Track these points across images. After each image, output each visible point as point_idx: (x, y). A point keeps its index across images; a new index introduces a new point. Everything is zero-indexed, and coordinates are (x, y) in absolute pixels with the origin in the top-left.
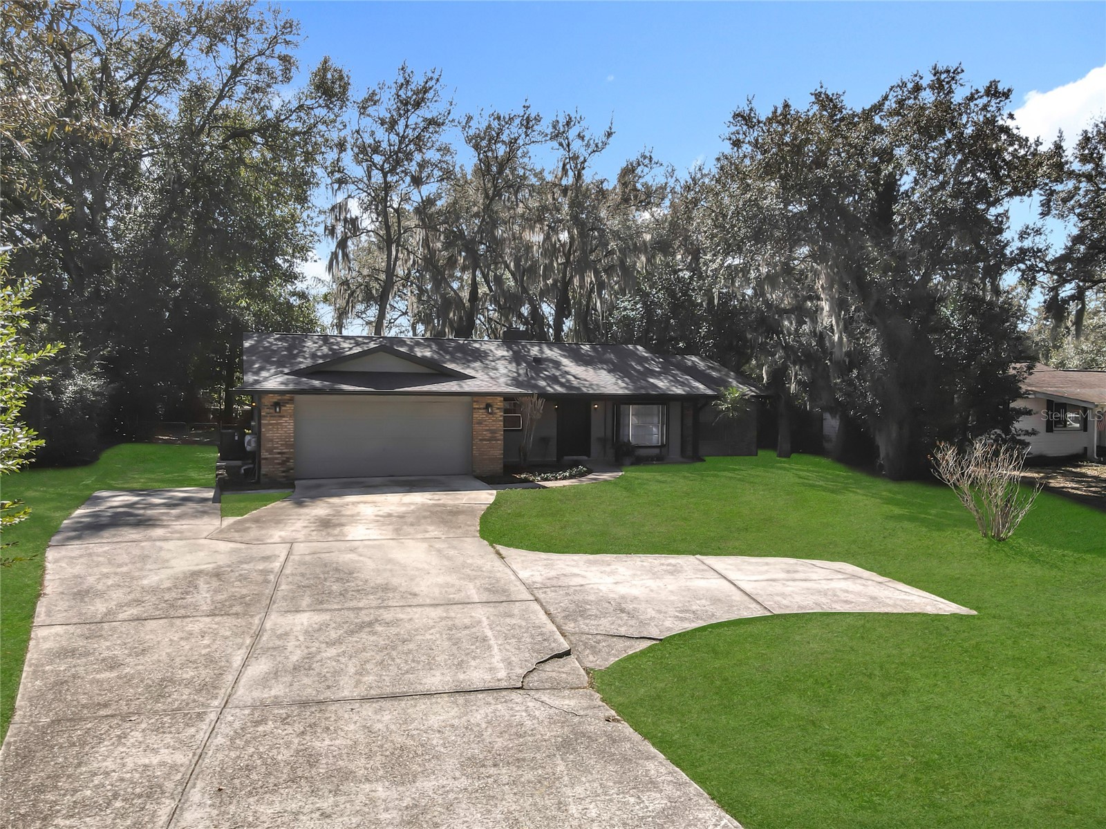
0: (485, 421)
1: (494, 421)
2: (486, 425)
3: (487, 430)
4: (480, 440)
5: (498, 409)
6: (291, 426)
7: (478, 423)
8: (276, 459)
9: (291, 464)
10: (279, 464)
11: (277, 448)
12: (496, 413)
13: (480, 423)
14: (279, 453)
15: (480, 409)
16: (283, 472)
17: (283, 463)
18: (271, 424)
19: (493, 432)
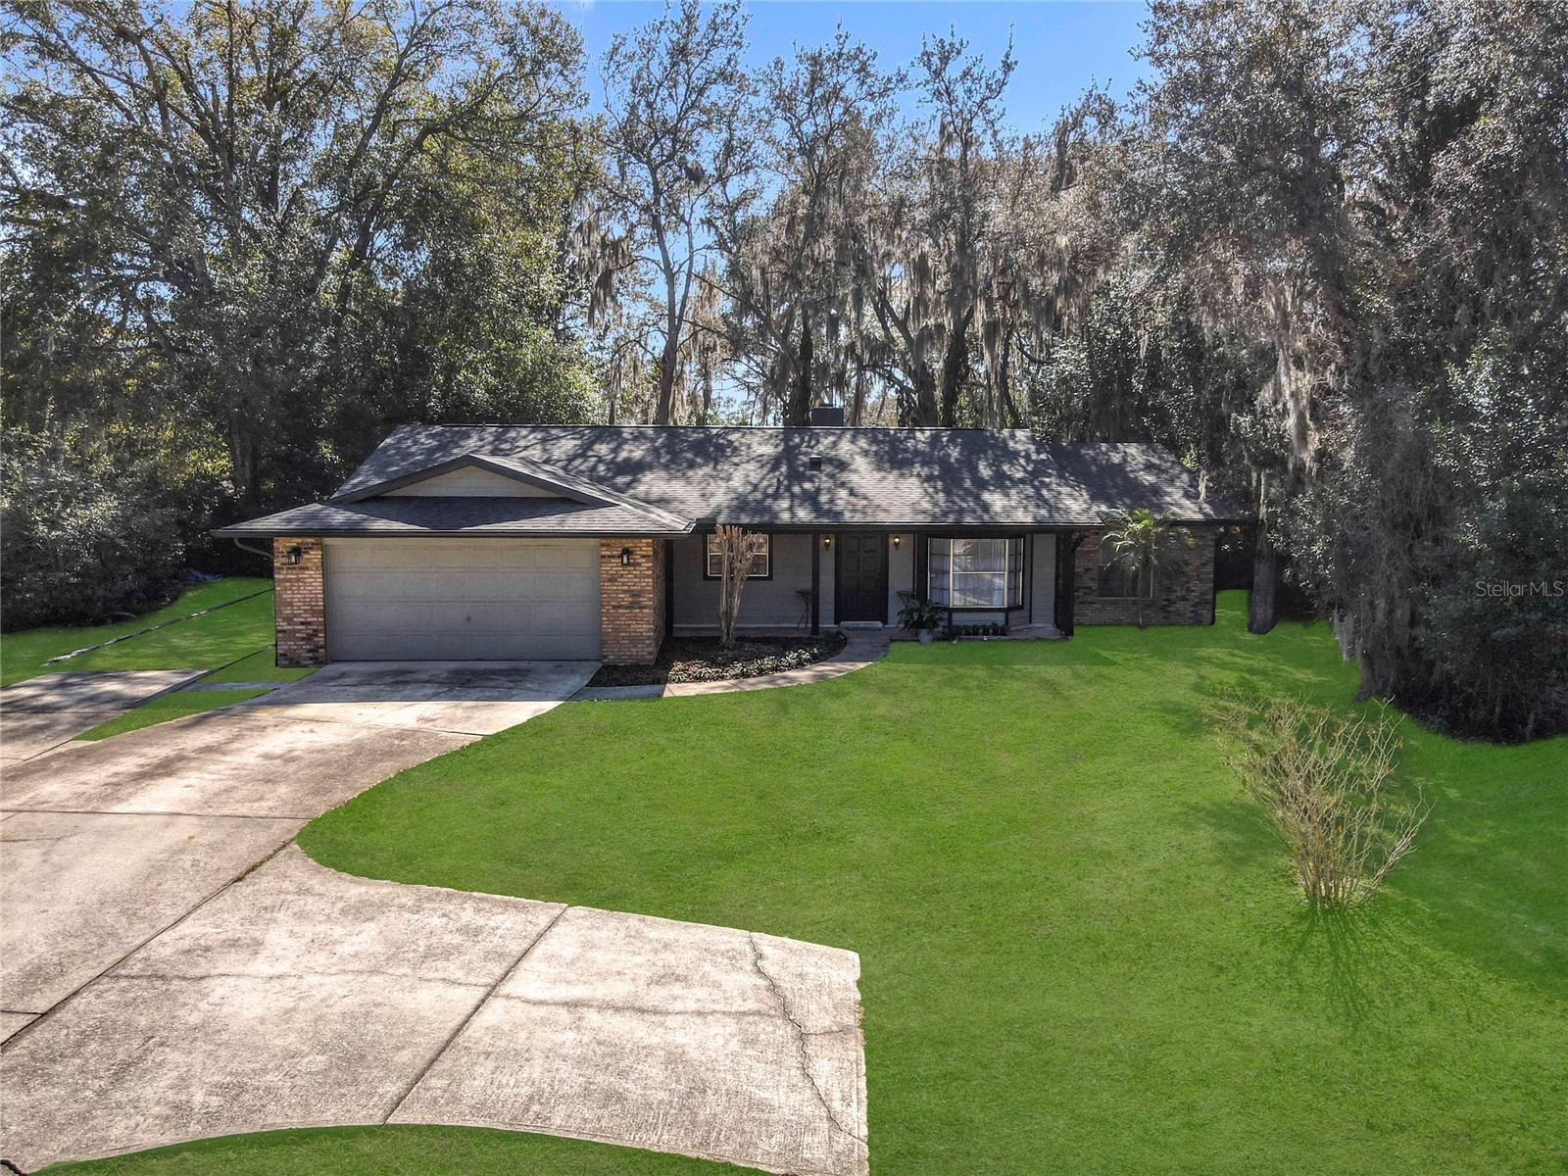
0: (622, 576)
1: (636, 576)
2: (623, 584)
3: (625, 592)
4: (614, 607)
5: (643, 556)
6: (318, 584)
7: (610, 580)
8: (299, 631)
9: (320, 639)
10: (303, 639)
11: (299, 616)
12: (639, 564)
13: (613, 580)
14: (302, 623)
15: (613, 557)
16: (309, 651)
17: (309, 638)
18: (289, 580)
19: (635, 595)
